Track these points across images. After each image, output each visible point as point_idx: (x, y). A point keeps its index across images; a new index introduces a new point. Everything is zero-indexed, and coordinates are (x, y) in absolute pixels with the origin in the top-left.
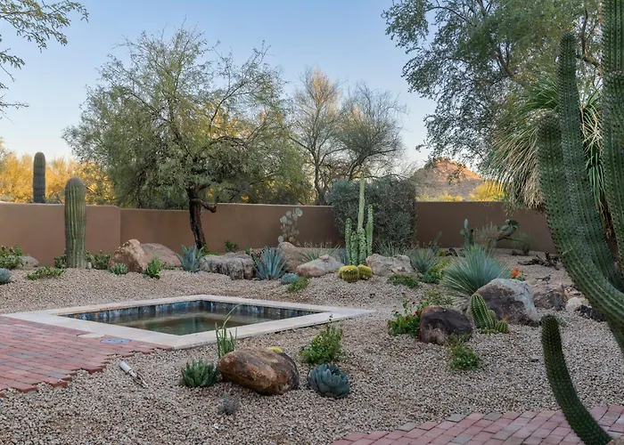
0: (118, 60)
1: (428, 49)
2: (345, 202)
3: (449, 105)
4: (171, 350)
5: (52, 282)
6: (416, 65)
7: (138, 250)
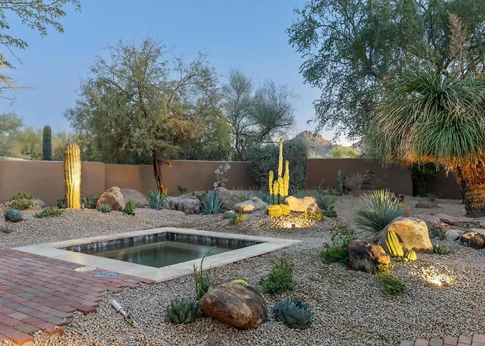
0: (103, 59)
1: (317, 54)
2: (260, 159)
3: (330, 92)
4: (153, 283)
5: (55, 220)
6: (309, 65)
7: (119, 195)
